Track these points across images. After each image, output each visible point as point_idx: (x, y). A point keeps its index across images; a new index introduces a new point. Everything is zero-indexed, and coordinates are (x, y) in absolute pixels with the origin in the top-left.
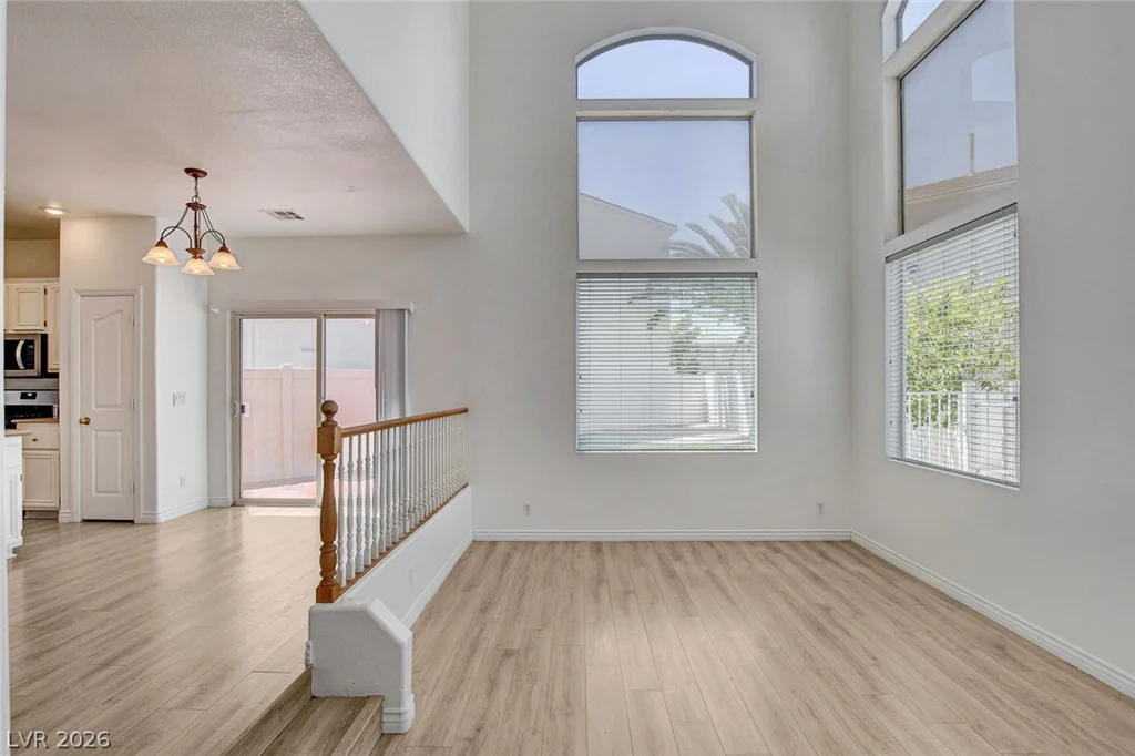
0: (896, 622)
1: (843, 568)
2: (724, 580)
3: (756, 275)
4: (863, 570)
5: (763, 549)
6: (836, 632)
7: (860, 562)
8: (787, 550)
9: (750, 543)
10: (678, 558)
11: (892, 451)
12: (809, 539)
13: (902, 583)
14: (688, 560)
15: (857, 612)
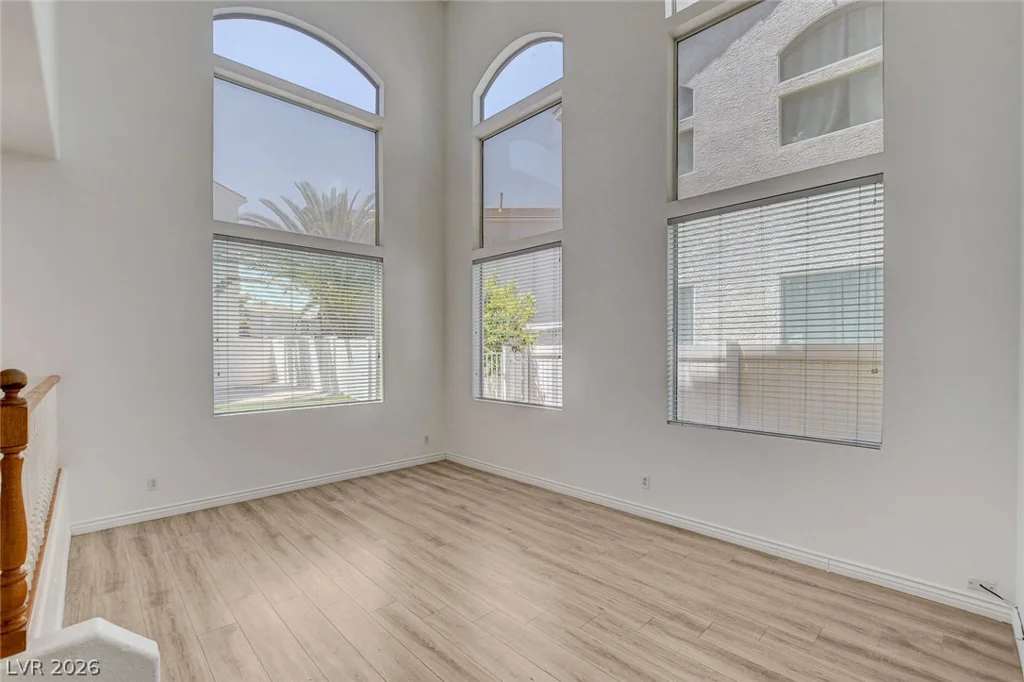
0: (507, 505)
1: (455, 479)
2: (381, 506)
3: (382, 260)
4: (466, 477)
5: (392, 477)
6: (477, 520)
7: (462, 473)
8: (411, 475)
9: (380, 475)
10: (332, 499)
11: (476, 394)
12: (419, 464)
13: (491, 480)
14: (341, 498)
15: (481, 505)
